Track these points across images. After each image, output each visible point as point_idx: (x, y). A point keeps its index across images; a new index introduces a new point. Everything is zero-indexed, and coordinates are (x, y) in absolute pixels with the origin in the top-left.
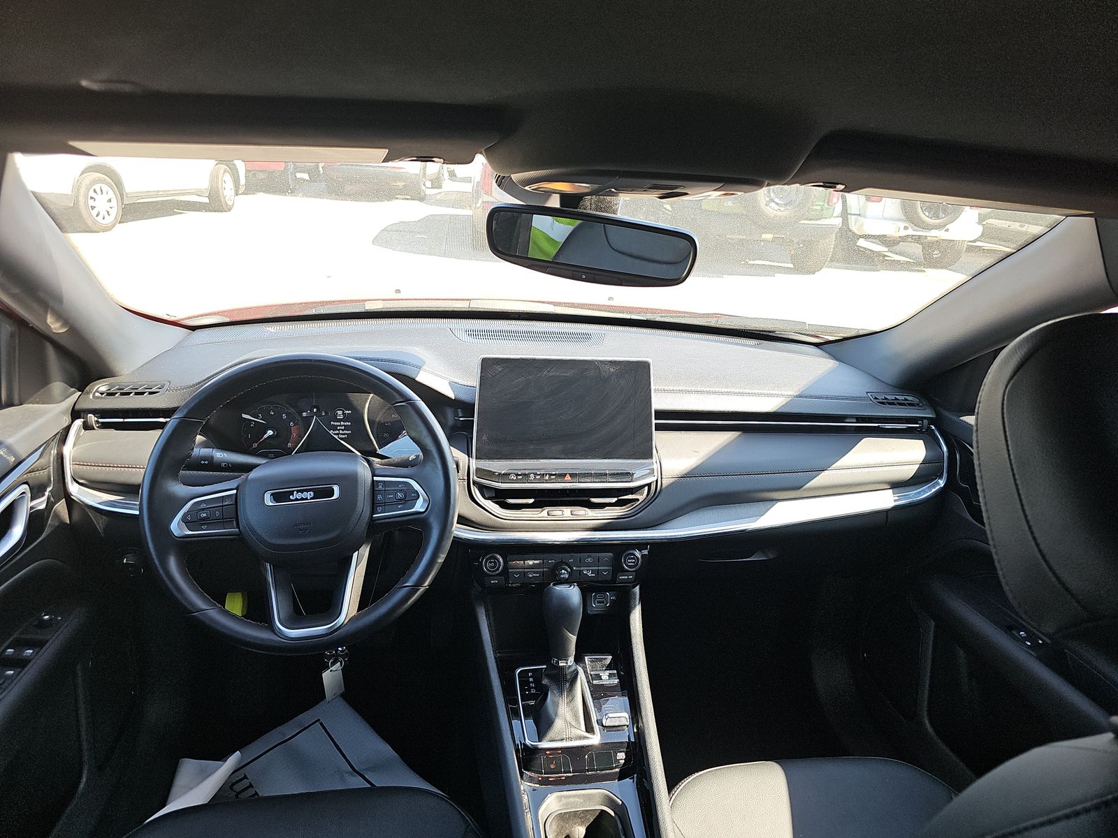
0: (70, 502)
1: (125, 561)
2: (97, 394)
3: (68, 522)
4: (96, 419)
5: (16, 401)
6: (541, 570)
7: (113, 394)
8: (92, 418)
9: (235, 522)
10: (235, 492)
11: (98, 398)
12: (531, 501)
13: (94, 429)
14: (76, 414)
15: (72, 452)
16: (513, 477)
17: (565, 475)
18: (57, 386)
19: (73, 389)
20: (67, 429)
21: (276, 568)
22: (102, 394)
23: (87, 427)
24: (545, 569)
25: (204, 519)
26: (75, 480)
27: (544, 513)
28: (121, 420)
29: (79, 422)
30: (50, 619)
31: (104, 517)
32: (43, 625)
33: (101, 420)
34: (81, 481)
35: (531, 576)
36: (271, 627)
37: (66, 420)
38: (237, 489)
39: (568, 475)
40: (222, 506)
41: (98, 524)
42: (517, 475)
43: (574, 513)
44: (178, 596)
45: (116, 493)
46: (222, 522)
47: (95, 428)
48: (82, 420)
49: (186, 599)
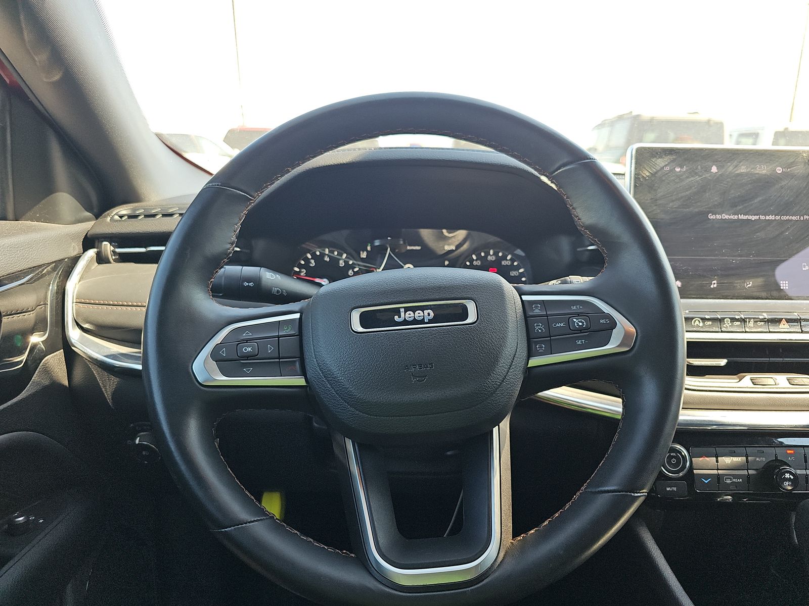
0: (71, 356)
1: (137, 442)
2: (117, 217)
3: (66, 383)
4: (112, 248)
5: (10, 214)
6: (745, 472)
7: (136, 217)
8: (107, 247)
9: (298, 364)
10: (297, 316)
11: (117, 221)
12: (723, 362)
13: (109, 262)
14: (89, 242)
15: (77, 286)
16: (697, 322)
17: (780, 321)
18: (65, 201)
19: (88, 214)
20: (75, 260)
21: (363, 448)
22: (121, 217)
23: (101, 259)
24: (751, 472)
25: (248, 357)
26: (78, 324)
27: (746, 381)
28: (143, 250)
29: (92, 253)
30: (27, 522)
31: (113, 378)
32: (13, 530)
33: (119, 250)
34: (86, 326)
35: (728, 481)
36: (363, 562)
37: (75, 248)
38: (301, 312)
39: (784, 321)
40: (278, 337)
41: (105, 386)
42: (704, 319)
43: (796, 382)
44: (200, 493)
45: (129, 344)
46: (277, 365)
47: (111, 260)
48: (95, 250)
49: (213, 500)
